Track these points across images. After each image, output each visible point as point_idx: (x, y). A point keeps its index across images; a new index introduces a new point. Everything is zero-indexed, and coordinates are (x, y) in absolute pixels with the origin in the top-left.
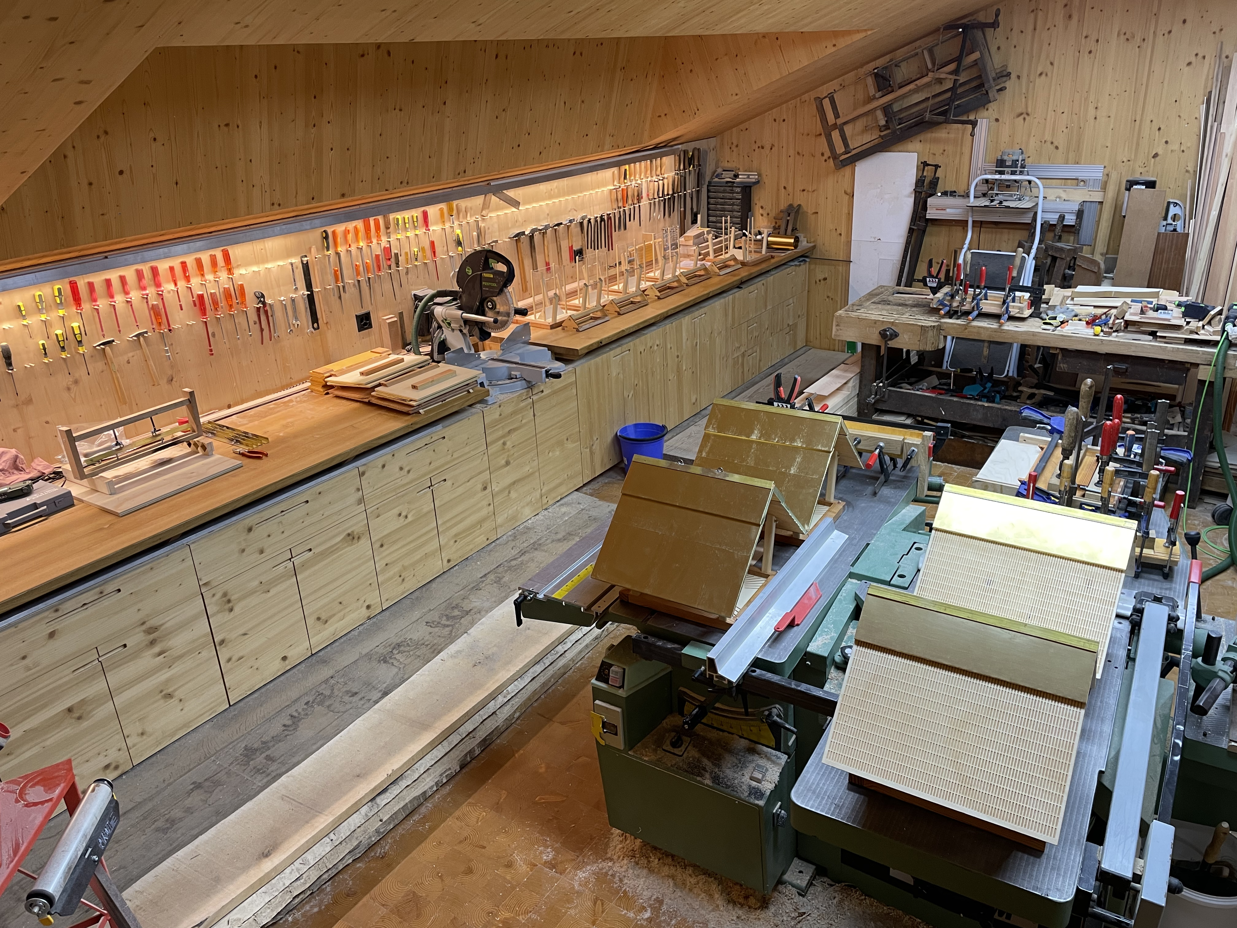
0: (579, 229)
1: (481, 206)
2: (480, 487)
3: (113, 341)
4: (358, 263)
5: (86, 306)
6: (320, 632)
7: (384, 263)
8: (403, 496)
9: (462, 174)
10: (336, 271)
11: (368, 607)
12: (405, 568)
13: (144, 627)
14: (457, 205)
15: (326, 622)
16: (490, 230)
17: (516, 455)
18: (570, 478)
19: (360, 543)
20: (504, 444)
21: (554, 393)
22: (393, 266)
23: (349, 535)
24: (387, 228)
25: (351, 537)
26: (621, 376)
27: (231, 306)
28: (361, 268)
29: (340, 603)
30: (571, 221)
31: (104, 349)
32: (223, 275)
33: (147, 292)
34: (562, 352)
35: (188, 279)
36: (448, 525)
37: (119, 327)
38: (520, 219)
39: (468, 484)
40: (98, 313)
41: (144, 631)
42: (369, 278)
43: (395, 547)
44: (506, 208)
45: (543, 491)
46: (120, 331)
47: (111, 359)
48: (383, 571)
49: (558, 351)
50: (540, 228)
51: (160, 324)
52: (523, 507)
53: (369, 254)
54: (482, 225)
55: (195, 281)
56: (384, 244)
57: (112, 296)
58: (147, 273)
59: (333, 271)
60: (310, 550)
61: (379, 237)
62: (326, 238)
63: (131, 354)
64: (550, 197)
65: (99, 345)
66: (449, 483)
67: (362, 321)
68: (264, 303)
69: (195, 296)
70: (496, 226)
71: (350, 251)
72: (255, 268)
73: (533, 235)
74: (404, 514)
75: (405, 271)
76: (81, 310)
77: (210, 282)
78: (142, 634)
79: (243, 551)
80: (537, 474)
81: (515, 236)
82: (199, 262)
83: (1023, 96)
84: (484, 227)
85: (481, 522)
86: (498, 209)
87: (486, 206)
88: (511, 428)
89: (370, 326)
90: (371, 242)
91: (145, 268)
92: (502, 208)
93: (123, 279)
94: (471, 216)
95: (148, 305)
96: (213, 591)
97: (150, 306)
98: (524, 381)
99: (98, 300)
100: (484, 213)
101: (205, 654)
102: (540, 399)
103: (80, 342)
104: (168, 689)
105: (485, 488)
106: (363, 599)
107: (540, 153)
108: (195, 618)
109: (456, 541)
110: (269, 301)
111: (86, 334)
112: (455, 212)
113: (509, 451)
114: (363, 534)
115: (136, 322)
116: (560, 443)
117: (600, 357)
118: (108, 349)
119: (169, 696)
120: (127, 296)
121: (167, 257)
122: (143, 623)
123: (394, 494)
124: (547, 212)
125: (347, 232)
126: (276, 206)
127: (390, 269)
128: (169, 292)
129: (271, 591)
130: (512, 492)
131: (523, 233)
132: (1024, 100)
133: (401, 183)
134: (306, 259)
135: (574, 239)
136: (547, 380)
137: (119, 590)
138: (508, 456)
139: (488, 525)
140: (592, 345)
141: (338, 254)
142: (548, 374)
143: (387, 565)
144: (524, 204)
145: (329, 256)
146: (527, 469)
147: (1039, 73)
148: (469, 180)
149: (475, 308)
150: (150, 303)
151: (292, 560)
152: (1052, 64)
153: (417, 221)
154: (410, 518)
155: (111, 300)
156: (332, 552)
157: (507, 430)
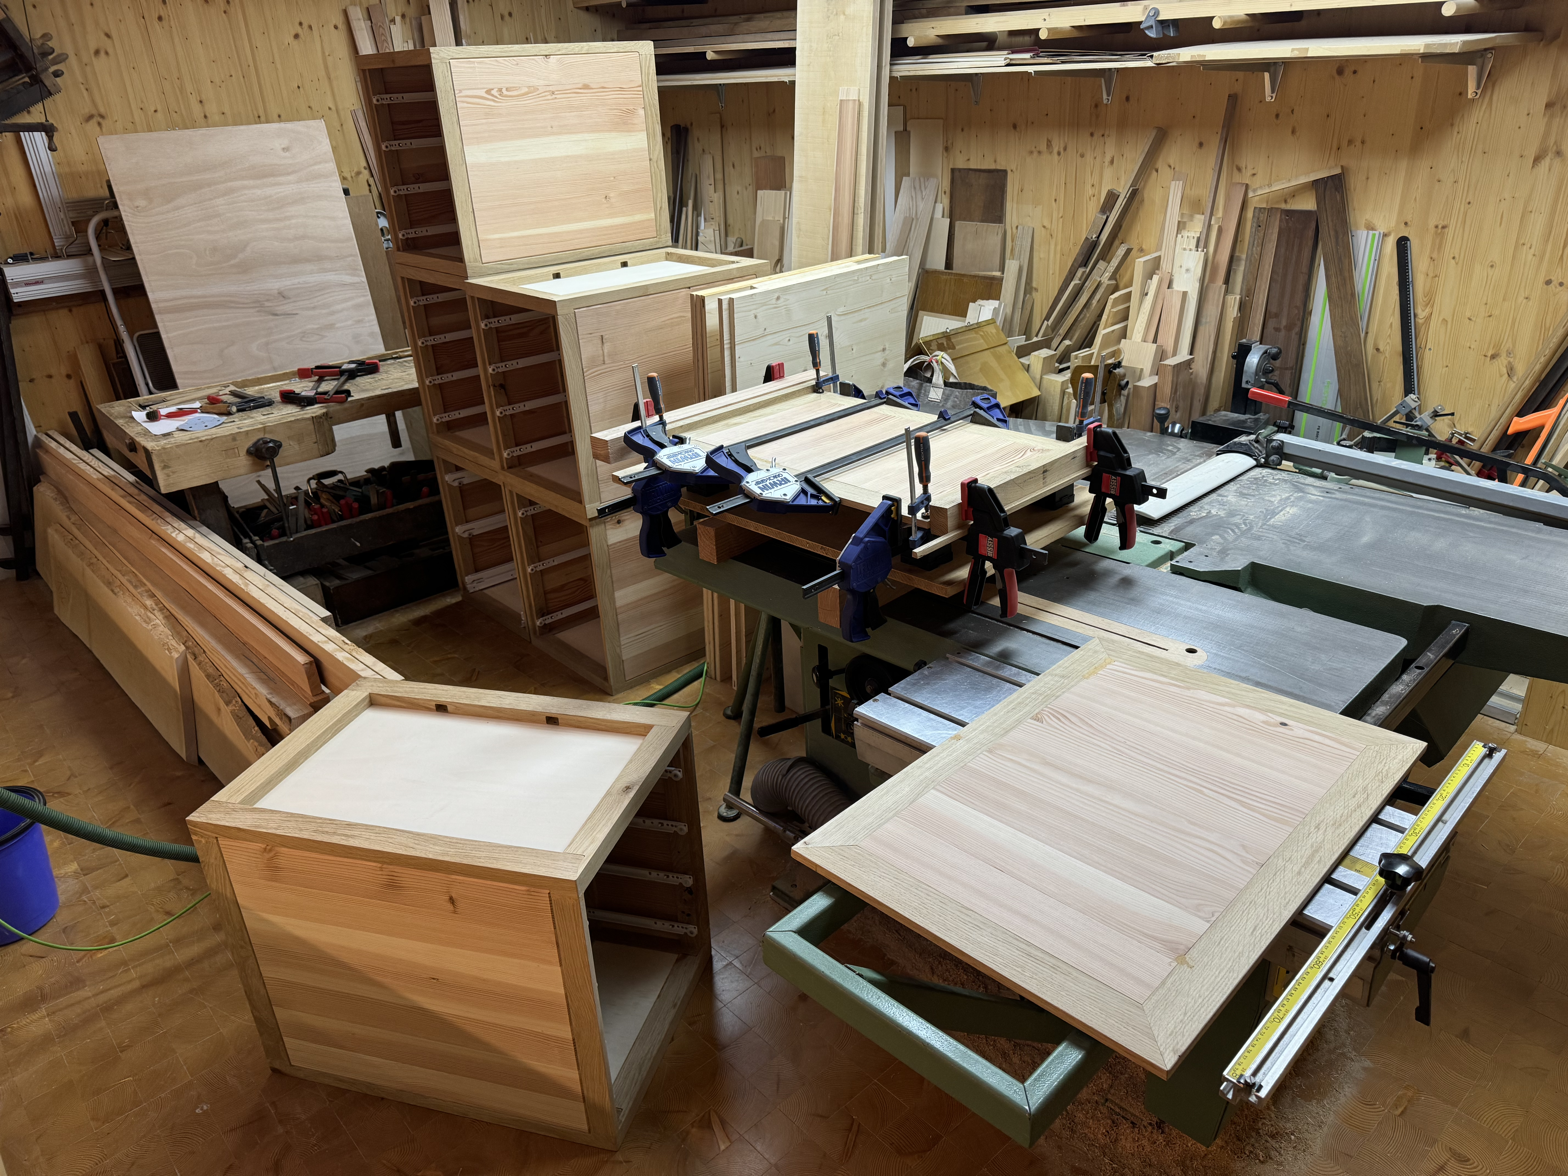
83: (82, 88)
132: (85, 93)
147: (92, 52)
152: (108, 36)
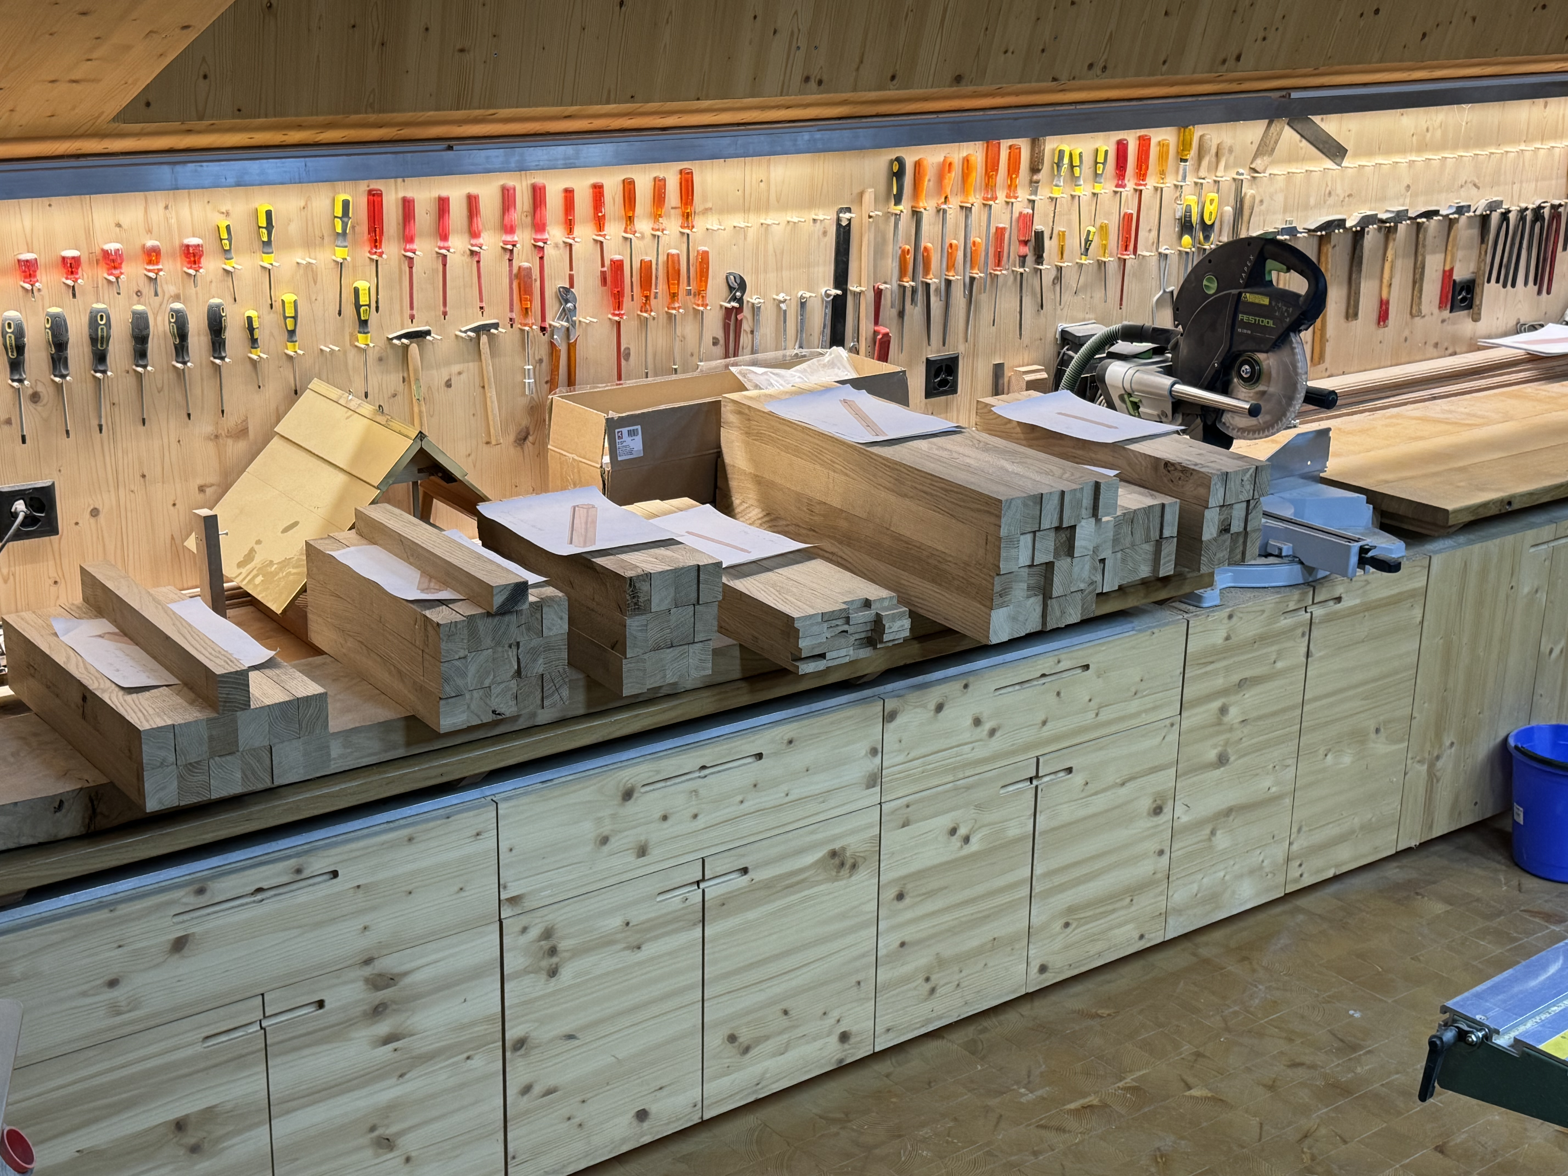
0: (1475, 232)
1: (1255, 147)
2: (1146, 804)
3: (428, 333)
4: (954, 242)
5: (391, 250)
6: (728, 1070)
7: (1014, 249)
8: (968, 788)
9: (1231, 62)
10: (904, 253)
11: (844, 1037)
12: (941, 963)
13: (368, 971)
14: (1201, 137)
15: (747, 1050)
16: (1263, 207)
17: (1246, 743)
18: (1368, 829)
19: (853, 878)
20: (1223, 710)
21: (1369, 608)
22: (1030, 259)
23: (834, 854)
24: (1035, 169)
25: (837, 861)
26: (1542, 596)
27: (674, 296)
28: (960, 254)
29: (786, 1012)
30: (1460, 210)
31: (406, 347)
32: (672, 226)
33: (516, 238)
34: (1402, 510)
35: (599, 222)
36: (1058, 880)
37: (445, 304)
38: (1339, 191)
39: (1123, 791)
40: (411, 268)
41: (367, 980)
42: (972, 279)
43: (930, 906)
44: (1312, 159)
45: (1295, 847)
46: (445, 314)
47: (416, 371)
48: (893, 957)
49: (1393, 508)
50: (1383, 216)
51: (526, 312)
52: (1239, 877)
53: (984, 224)
54: (1248, 191)
55: (614, 230)
56: (1021, 206)
57: (444, 237)
58: (523, 200)
59: (900, 252)
60: (745, 871)
61: (1011, 187)
62: (899, 175)
63: (456, 368)
64: (1422, 147)
65: (399, 338)
66: (1077, 779)
67: (936, 376)
68: (740, 301)
69: (607, 262)
70: (1280, 198)
71: (945, 211)
72: (738, 221)
73: (1363, 229)
74: (962, 831)
75: (1054, 273)
76: (381, 255)
77: (643, 237)
78: (361, 985)
79: (605, 840)
80: (1288, 801)
81: (1320, 228)
82: (629, 188)
84: (1254, 197)
85: (1134, 891)
86: (1292, 158)
87: (1265, 148)
88: (1248, 674)
89: (954, 390)
90: (994, 198)
91: (521, 185)
92: (1304, 159)
93: (472, 203)
94: (1226, 168)
95: (511, 265)
96: (524, 920)
97: (515, 270)
98: (1298, 567)
99: (417, 240)
100: (1258, 164)
101: (477, 1062)
102: (1328, 619)
103: (364, 324)
104: (387, 1126)
105: (1158, 810)
106: (835, 1014)
107: (1424, 35)
108: (475, 974)
109: (1067, 925)
110: (751, 297)
111: (377, 310)
112: (1192, 154)
113: (1231, 729)
114: (865, 858)
115: (481, 300)
116: (1358, 737)
117: (1497, 541)
118: (414, 348)
119: (386, 1143)
120: (474, 241)
121: (570, 165)
122: (368, 962)
123: (951, 778)
124: (1407, 181)
125: (946, 167)
126: (813, 84)
127: (1023, 266)
128: (556, 246)
129: (644, 948)
130: (1219, 833)
131: (1341, 223)
133: (1091, 66)
134: (848, 215)
135: (1460, 254)
136: (1360, 572)
137: (335, 874)
138: (1227, 743)
139: (1147, 903)
140: (1485, 505)
141: (916, 215)
142: (1366, 559)
143: (903, 944)
144: (1356, 155)
145: (897, 216)
146: (1266, 784)
148: (1240, 81)
149: (1208, 373)
150: (516, 264)
151: (702, 885)
153: (1104, 163)
154: (975, 845)
155: (441, 244)
156: (787, 887)
157: (1236, 678)
